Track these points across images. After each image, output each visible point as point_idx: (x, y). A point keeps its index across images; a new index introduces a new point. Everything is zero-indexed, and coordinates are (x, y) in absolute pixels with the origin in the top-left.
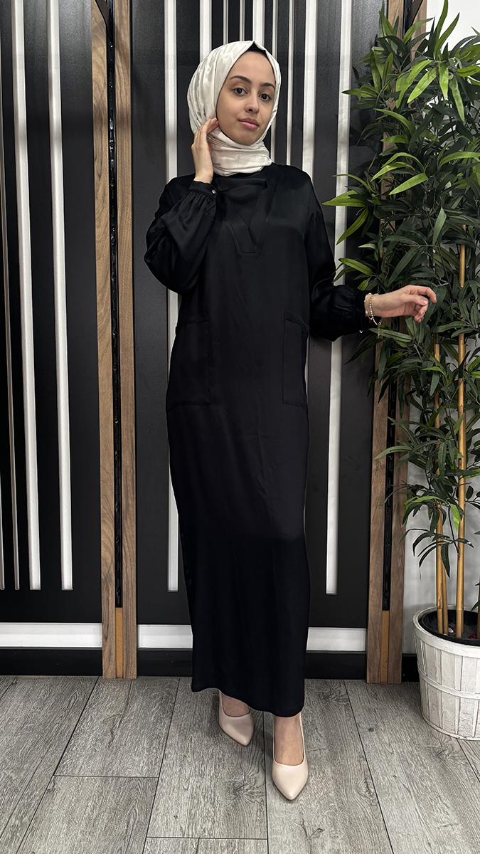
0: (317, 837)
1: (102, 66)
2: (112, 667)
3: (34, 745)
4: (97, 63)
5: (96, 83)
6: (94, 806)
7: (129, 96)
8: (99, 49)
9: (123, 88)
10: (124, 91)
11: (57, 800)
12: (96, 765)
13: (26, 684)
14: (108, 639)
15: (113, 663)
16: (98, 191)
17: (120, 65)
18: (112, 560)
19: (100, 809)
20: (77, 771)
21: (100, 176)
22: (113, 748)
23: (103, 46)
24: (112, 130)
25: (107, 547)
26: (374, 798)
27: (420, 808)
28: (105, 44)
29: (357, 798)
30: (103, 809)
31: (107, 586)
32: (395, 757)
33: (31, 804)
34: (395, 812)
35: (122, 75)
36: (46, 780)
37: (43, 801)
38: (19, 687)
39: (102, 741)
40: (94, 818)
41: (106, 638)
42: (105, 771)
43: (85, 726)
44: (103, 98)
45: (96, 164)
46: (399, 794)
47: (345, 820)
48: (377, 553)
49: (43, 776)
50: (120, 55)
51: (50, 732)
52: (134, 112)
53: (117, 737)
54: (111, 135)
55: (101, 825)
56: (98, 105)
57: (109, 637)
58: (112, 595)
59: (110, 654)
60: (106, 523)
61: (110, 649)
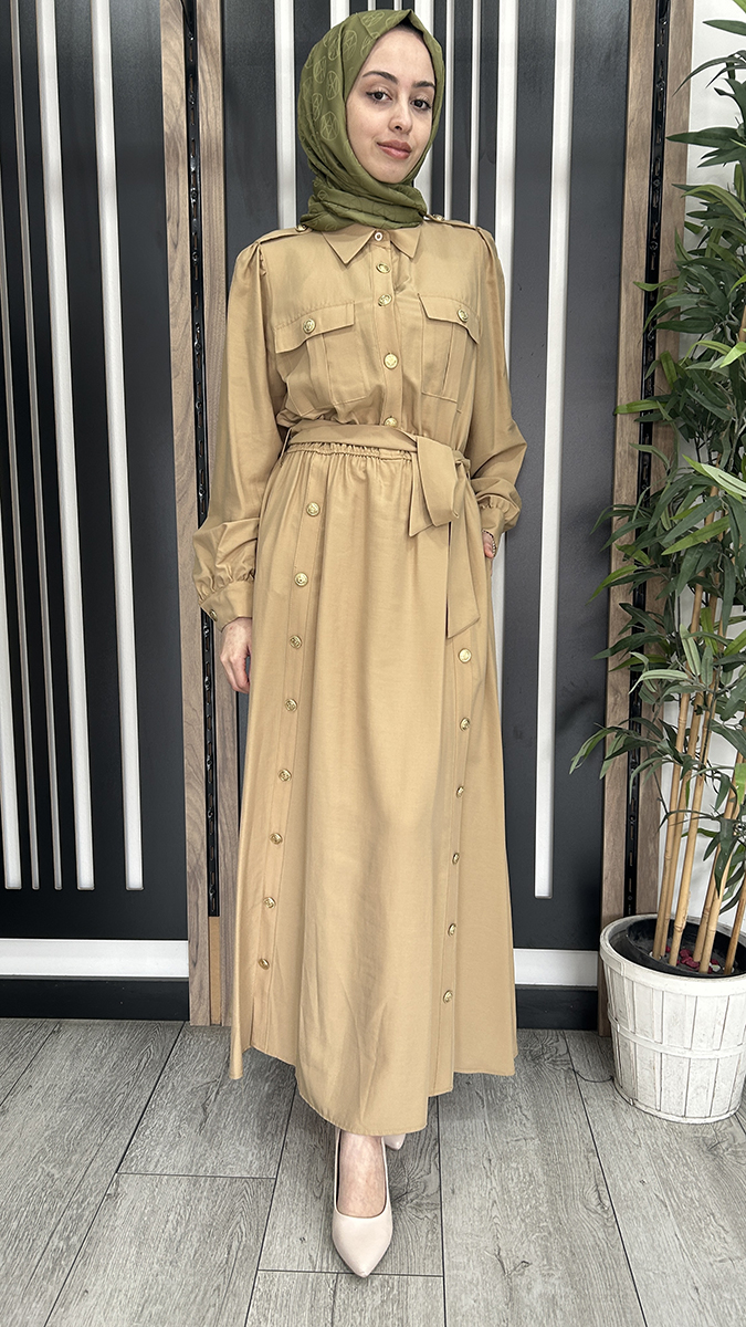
0: (522, 1275)
1: (177, 70)
2: (205, 1007)
3: (87, 1126)
4: (169, 66)
5: (168, 98)
6: (178, 1222)
7: (220, 117)
8: (172, 44)
9: (210, 105)
10: (212, 109)
11: (122, 1211)
12: (180, 1159)
13: (73, 1032)
14: (198, 964)
15: (206, 1002)
16: (173, 268)
17: (206, 67)
18: (201, 845)
19: (187, 1225)
20: (152, 1167)
21: (176, 246)
22: (206, 1132)
23: (179, 39)
24: (194, 172)
25: (194, 824)
26: (610, 1215)
27: (682, 1232)
28: (182, 35)
29: (583, 1213)
30: (192, 1226)
31: (196, 885)
32: (643, 1152)
33: (81, 1216)
34: (642, 1238)
35: (209, 84)
36: (106, 1180)
37: (101, 1212)
38: (63, 1037)
39: (189, 1120)
40: (178, 1239)
41: (194, 967)
42: (194, 1168)
43: (162, 1098)
44: (180, 121)
45: (170, 227)
46: (649, 1208)
47: (564, 1247)
48: (615, 835)
49: (100, 1173)
50: (205, 48)
51: (111, 1106)
52: (228, 142)
53: (211, 1117)
54: (194, 179)
55: (188, 1250)
56: (174, 132)
57: (199, 962)
58: (203, 897)
59: (201, 988)
60: (192, 787)
61: (201, 981)
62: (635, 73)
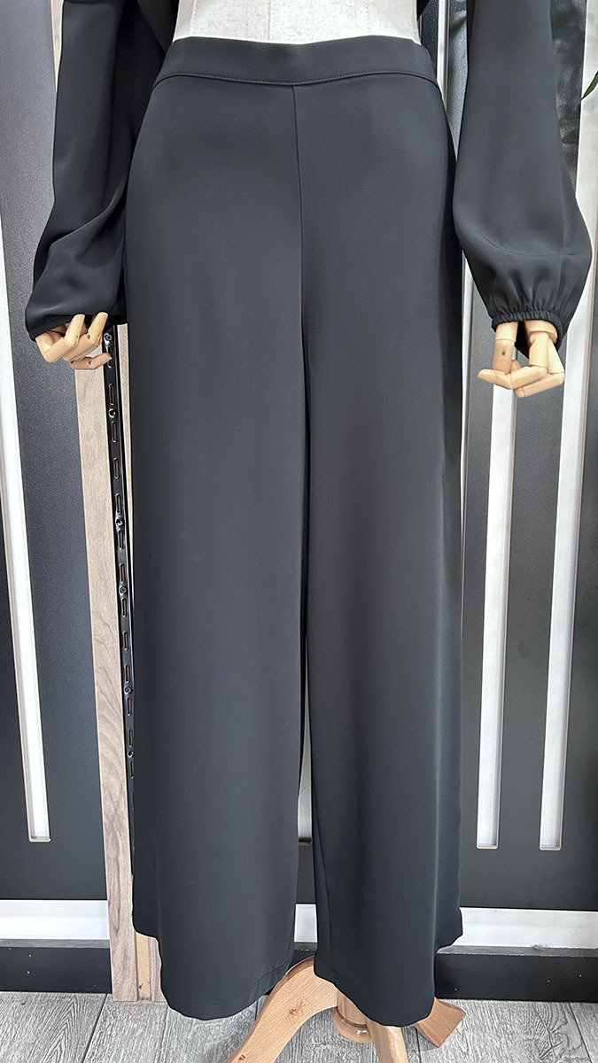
2: (130, 980)
14: (121, 931)
15: (132, 974)
18: (122, 789)
25: (110, 765)
31: (115, 838)
41: (117, 931)
57: (121, 927)
58: (124, 852)
59: (126, 957)
60: (106, 721)
61: (125, 950)
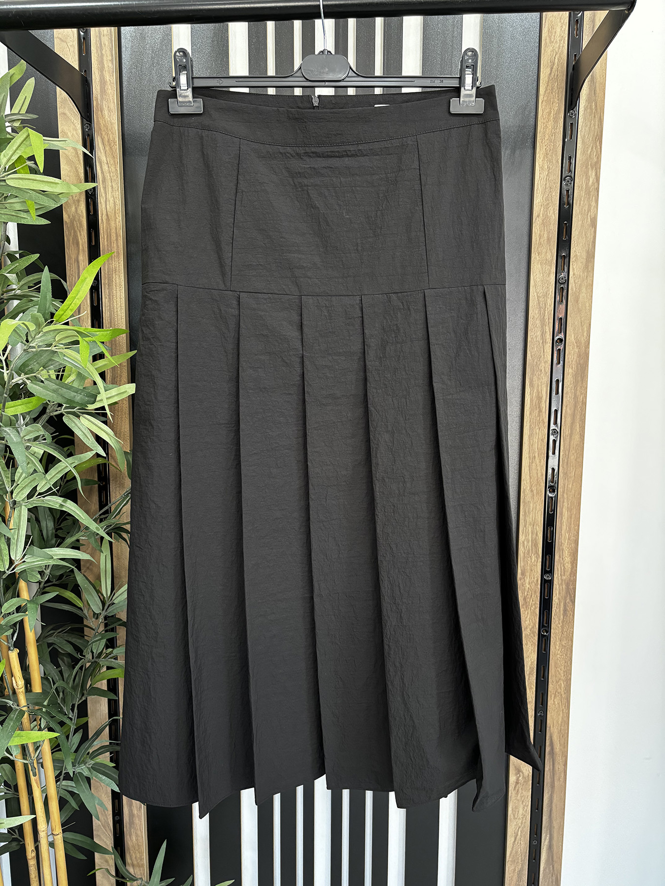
1: (75, 160)
4: (67, 157)
8: (70, 135)
9: (109, 196)
10: (112, 201)
17: (104, 159)
23: (75, 130)
28: (79, 127)
35: (107, 175)
44: (79, 212)
50: (103, 140)
56: (72, 222)
62: (542, 168)
